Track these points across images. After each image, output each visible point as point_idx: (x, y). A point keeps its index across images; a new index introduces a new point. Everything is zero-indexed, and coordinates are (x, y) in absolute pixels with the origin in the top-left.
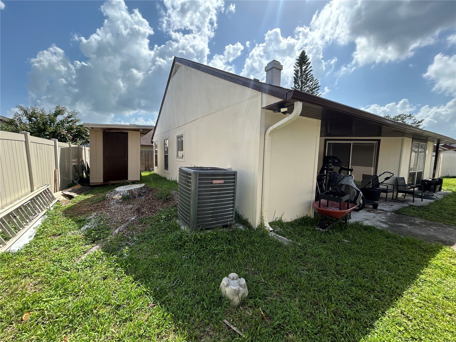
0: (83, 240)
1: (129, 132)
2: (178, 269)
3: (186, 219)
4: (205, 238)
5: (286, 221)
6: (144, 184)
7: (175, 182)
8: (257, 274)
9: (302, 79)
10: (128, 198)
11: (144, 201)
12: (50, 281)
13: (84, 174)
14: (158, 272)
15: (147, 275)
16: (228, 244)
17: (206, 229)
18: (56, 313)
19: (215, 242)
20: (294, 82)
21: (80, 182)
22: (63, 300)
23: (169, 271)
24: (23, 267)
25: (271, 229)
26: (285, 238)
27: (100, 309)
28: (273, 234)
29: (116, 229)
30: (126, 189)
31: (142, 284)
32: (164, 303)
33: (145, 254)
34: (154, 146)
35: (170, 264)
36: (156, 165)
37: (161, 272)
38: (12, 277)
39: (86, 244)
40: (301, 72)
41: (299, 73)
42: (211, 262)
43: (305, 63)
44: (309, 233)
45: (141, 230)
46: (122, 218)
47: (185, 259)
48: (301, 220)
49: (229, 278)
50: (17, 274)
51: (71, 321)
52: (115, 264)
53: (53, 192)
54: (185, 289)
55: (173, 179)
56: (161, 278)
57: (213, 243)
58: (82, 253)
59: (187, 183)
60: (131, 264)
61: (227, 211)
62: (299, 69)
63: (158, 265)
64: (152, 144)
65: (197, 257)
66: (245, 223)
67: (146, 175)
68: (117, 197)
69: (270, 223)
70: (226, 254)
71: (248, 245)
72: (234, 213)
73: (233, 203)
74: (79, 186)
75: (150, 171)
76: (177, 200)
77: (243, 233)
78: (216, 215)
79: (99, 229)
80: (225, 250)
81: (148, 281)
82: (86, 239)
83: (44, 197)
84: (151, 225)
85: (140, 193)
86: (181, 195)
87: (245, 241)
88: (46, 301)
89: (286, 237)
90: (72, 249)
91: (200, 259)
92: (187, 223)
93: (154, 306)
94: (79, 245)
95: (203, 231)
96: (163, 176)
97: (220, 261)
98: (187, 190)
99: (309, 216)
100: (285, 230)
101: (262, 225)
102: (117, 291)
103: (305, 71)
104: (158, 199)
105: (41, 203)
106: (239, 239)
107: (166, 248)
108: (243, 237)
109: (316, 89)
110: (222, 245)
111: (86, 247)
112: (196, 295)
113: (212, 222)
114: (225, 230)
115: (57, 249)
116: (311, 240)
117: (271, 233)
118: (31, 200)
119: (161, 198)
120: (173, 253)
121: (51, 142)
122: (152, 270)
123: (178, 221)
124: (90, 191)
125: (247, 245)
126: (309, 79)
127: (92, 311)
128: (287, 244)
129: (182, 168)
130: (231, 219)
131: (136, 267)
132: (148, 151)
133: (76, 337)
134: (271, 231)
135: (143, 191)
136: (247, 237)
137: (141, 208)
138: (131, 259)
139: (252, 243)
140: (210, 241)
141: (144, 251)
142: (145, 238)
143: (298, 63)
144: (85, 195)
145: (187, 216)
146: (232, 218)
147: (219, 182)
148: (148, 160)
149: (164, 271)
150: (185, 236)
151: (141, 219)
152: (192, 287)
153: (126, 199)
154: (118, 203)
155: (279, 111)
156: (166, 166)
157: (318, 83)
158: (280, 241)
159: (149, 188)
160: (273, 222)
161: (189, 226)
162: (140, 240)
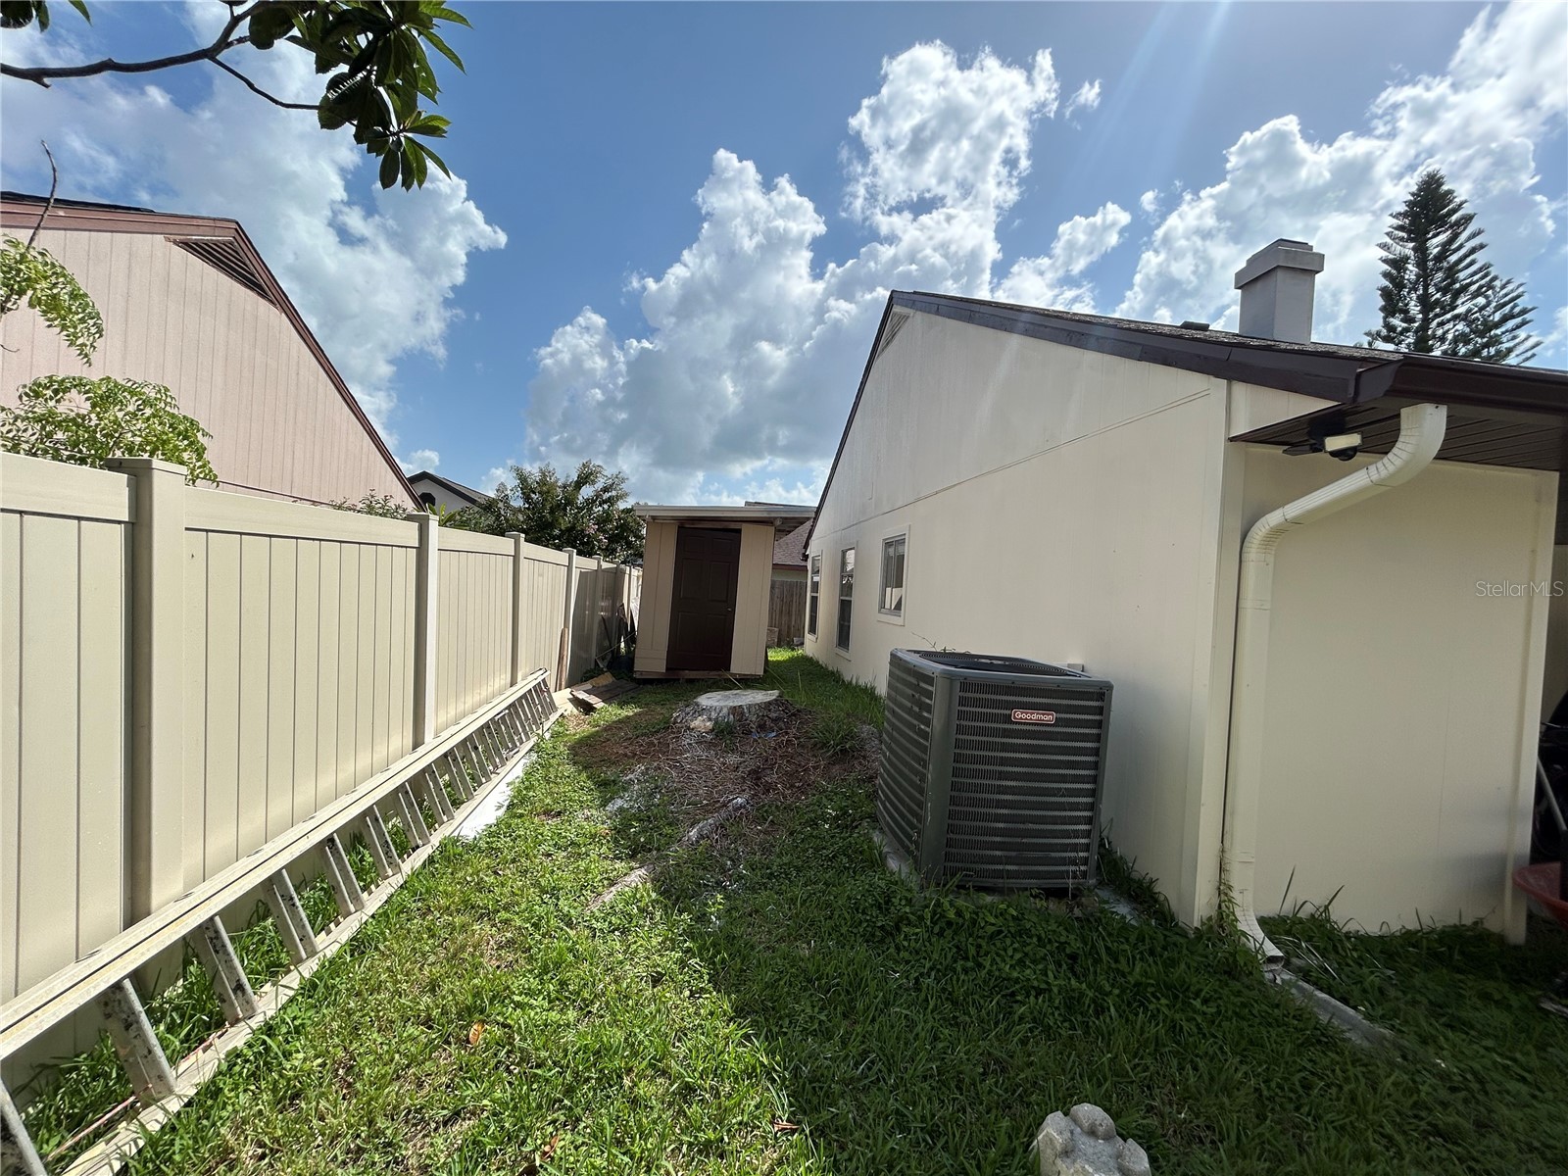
0: (608, 841)
1: (745, 528)
2: (873, 1020)
3: (909, 837)
4: (974, 922)
5: (1352, 927)
6: (776, 693)
7: (869, 693)
8: (1201, 1141)
9: (1426, 288)
10: (731, 733)
11: (775, 749)
12: (530, 948)
13: (623, 645)
14: (809, 1010)
15: (773, 1009)
16: (1064, 966)
17: (980, 889)
18: (537, 1049)
19: (1015, 949)
20: (1383, 309)
21: (610, 667)
22: (554, 1015)
23: (845, 1016)
24: (480, 887)
25: (1272, 950)
26: (1351, 1011)
27: (641, 1076)
28: (1286, 977)
29: (692, 825)
30: (726, 703)
31: (757, 1036)
32: (823, 1132)
33: (770, 932)
34: (809, 568)
35: (848, 992)
36: (813, 630)
37: (816, 1010)
38: (458, 911)
39: (616, 857)
40: (1421, 263)
41: (1410, 267)
42: (996, 1024)
43: (1441, 222)
44: (1500, 1018)
45: (760, 844)
46: (710, 794)
47: (900, 987)
48: (1440, 941)
49: (1075, 1121)
50: (468, 906)
51: (569, 1091)
52: (686, 941)
53: (552, 690)
54: (898, 1105)
55: (861, 682)
56: (814, 1034)
57: (1005, 950)
58: (606, 882)
59: (916, 709)
60: (730, 955)
61: (1067, 834)
62: (1410, 253)
63: (810, 981)
64: (803, 564)
65: (944, 990)
66: (1143, 895)
67: (780, 658)
68: (701, 723)
69: (1263, 922)
70: (1057, 1008)
71: (1158, 999)
72: (1095, 847)
73: (1091, 807)
74: (606, 679)
75: (791, 646)
76: (878, 760)
77: (1133, 939)
78: (1019, 840)
79: (649, 817)
80: (1055, 990)
81: (775, 1029)
82: (616, 841)
83: (534, 703)
84: (791, 834)
85: (766, 719)
86: (893, 745)
87: (1145, 974)
88: (518, 1005)
89: (1355, 1008)
90: (583, 864)
91: (955, 1003)
92: (909, 852)
93: (793, 1132)
94: (600, 855)
95: (968, 894)
96: (830, 669)
97: (1031, 1030)
98: (915, 732)
99: (1493, 925)
100: (1347, 969)
101: (1222, 923)
102: (686, 1035)
103: (1441, 257)
104: (815, 745)
105: (527, 719)
106: (1117, 961)
107: (836, 928)
108: (1134, 957)
109: (1511, 324)
110: (1040, 967)
111: (616, 866)
112: (939, 1146)
113: (1001, 867)
114: (1052, 905)
115: (550, 855)
116: (1515, 1060)
117: (1274, 967)
118: (508, 708)
119: (824, 745)
120: (857, 953)
121: (561, 557)
122: (788, 993)
123: (877, 838)
124: (633, 695)
125: (1153, 995)
126: (1464, 288)
127: (620, 1077)
128: (1366, 1044)
129: (899, 654)
130: (1083, 868)
131: (742, 971)
132: (791, 585)
133: (576, 1148)
134: (1272, 960)
135: (773, 715)
136: (1151, 960)
137: (764, 769)
138: (731, 939)
139: (1178, 993)
140: (991, 937)
141: (766, 918)
142: (772, 874)
143: (1401, 228)
144: (622, 704)
145: (913, 827)
146: (1086, 864)
147: (1035, 717)
148: (789, 613)
149: (826, 1012)
150: (900, 900)
151: (763, 806)
152: (923, 1109)
153: (728, 732)
154: (701, 743)
155: (1319, 448)
156: (843, 637)
157: (1518, 297)
158: (1324, 1018)
159: (790, 708)
160: (1282, 920)
161: (916, 862)
162: (756, 880)
